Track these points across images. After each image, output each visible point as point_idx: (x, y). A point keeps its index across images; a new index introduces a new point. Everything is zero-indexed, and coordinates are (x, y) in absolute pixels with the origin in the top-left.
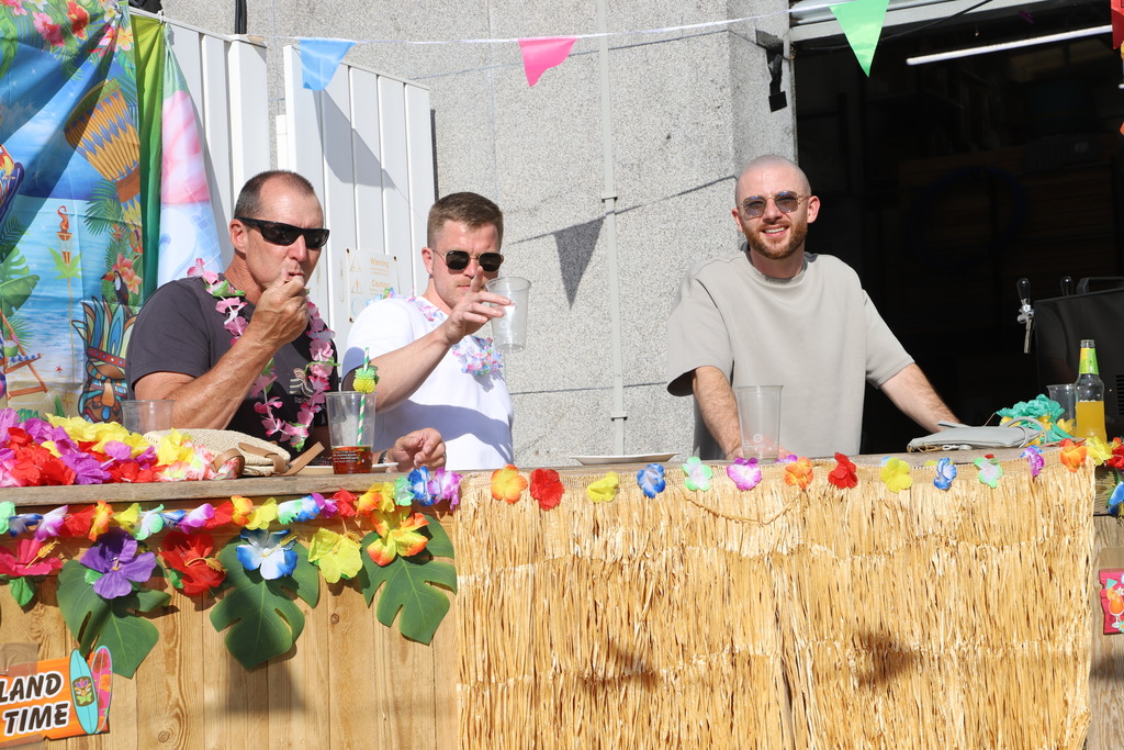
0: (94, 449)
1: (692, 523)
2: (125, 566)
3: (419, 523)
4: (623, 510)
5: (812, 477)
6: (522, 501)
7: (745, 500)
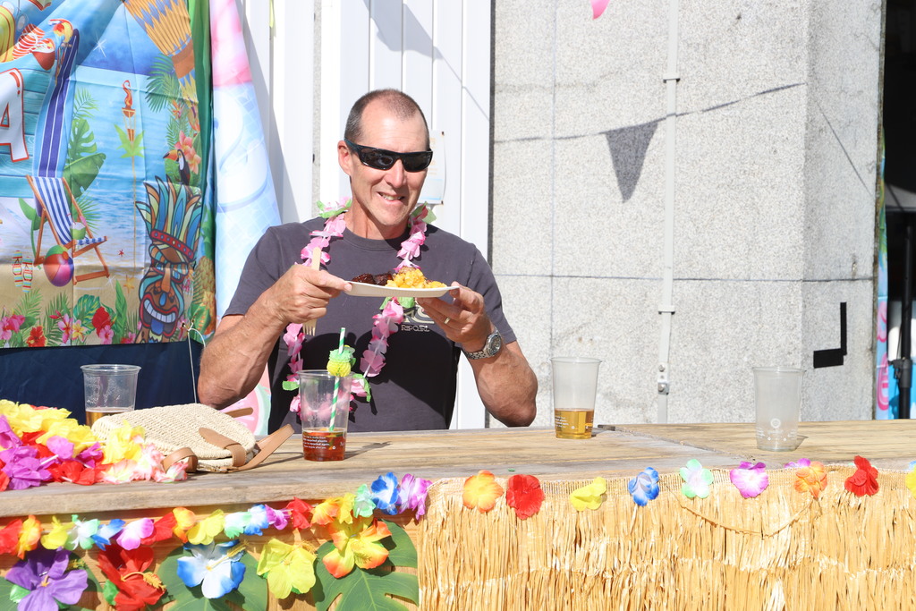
0: (39, 440)
1: (686, 532)
2: (54, 581)
3: (381, 535)
4: (610, 519)
5: (826, 484)
6: (496, 509)
7: (748, 508)
